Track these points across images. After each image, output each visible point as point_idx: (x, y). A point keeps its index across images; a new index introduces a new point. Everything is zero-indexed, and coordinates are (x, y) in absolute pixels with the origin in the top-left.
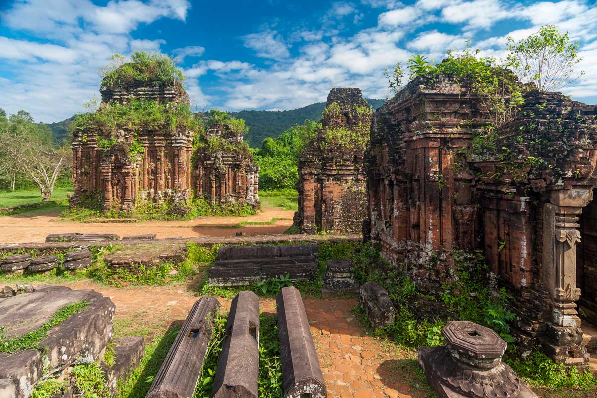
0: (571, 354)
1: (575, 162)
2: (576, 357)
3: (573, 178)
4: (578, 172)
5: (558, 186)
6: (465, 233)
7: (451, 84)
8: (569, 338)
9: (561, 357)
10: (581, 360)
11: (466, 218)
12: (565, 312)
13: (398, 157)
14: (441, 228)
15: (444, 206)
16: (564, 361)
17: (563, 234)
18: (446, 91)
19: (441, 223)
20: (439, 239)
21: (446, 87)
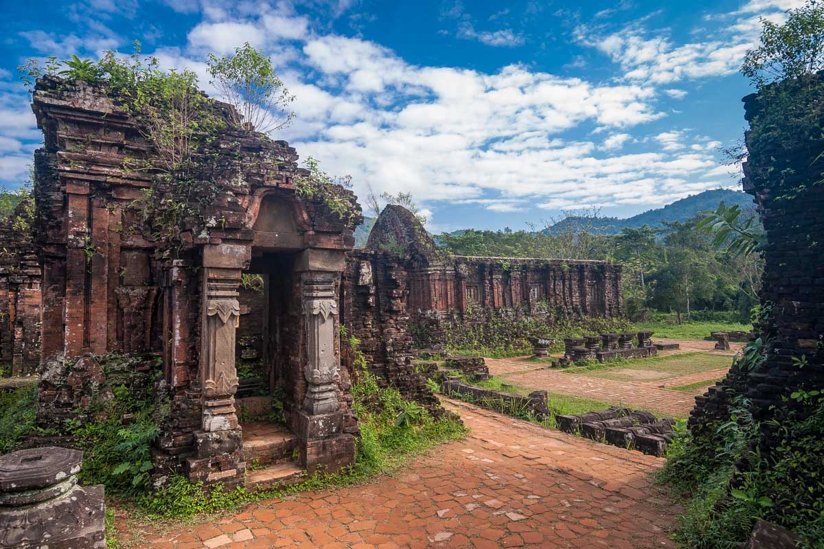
0: (218, 466)
1: (221, 207)
2: (224, 470)
3: (217, 228)
4: (224, 220)
5: (201, 239)
6: (133, 327)
7: (96, 98)
8: (216, 446)
9: (199, 474)
10: (233, 472)
11: (135, 304)
12: (216, 411)
13: (47, 216)
14: (87, 322)
15: (93, 287)
16: (204, 478)
17: (213, 305)
18: (86, 106)
19: (87, 313)
20: (81, 338)
21: (85, 99)
